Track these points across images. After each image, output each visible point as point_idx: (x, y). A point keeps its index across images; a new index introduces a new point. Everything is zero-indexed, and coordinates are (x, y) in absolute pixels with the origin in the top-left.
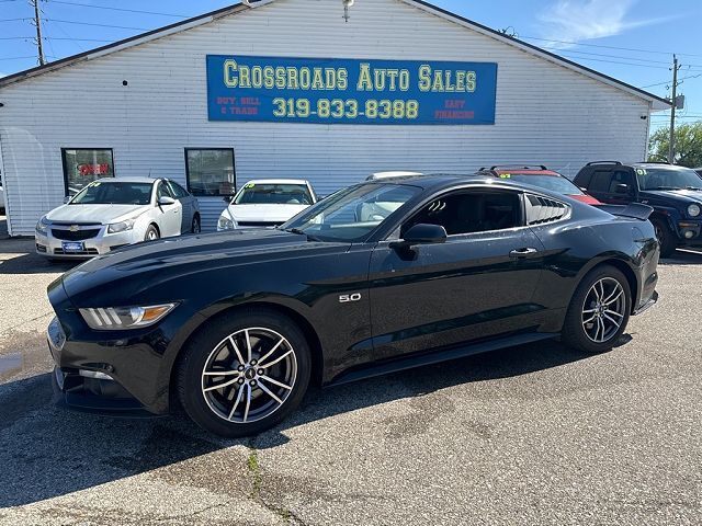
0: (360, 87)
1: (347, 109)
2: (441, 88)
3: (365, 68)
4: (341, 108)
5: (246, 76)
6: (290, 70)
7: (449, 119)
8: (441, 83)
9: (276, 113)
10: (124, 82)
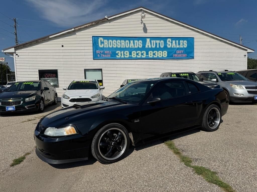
0: (147, 47)
1: (142, 54)
2: (175, 47)
3: (148, 40)
4: (140, 54)
5: (107, 43)
6: (122, 41)
7: (178, 57)
8: (175, 45)
9: (117, 56)
10: (63, 46)
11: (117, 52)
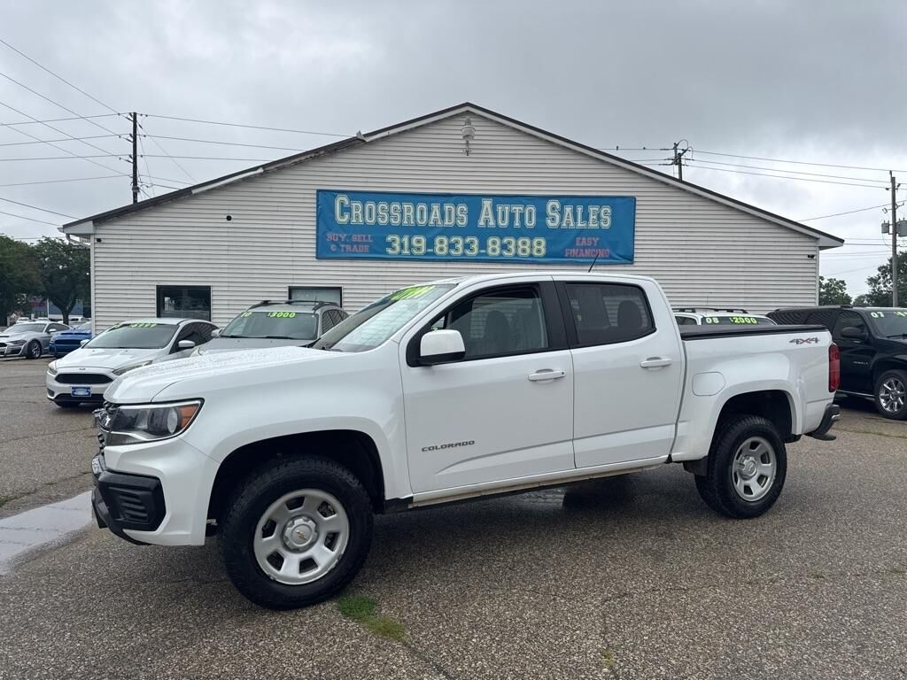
0: (481, 223)
1: (467, 246)
2: (572, 225)
3: (487, 204)
4: (460, 246)
5: (359, 212)
6: (406, 206)
7: (581, 258)
8: (571, 220)
9: (389, 251)
10: (229, 218)
11: (389, 238)
